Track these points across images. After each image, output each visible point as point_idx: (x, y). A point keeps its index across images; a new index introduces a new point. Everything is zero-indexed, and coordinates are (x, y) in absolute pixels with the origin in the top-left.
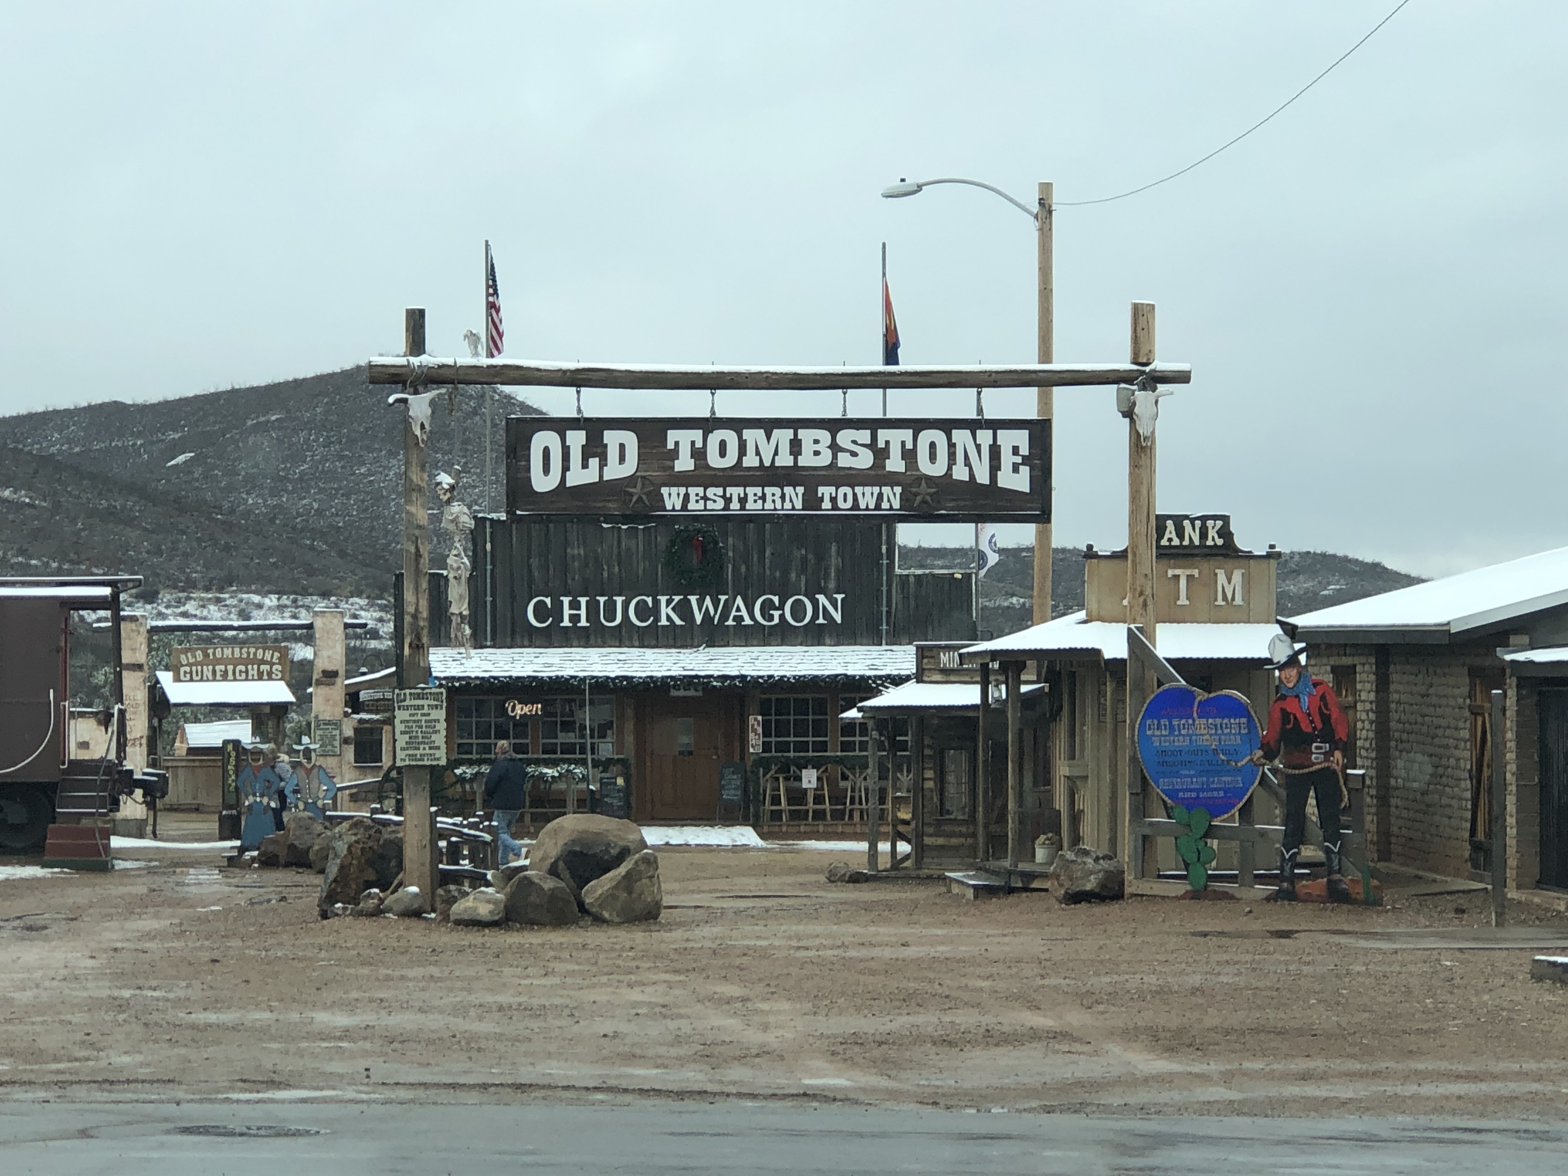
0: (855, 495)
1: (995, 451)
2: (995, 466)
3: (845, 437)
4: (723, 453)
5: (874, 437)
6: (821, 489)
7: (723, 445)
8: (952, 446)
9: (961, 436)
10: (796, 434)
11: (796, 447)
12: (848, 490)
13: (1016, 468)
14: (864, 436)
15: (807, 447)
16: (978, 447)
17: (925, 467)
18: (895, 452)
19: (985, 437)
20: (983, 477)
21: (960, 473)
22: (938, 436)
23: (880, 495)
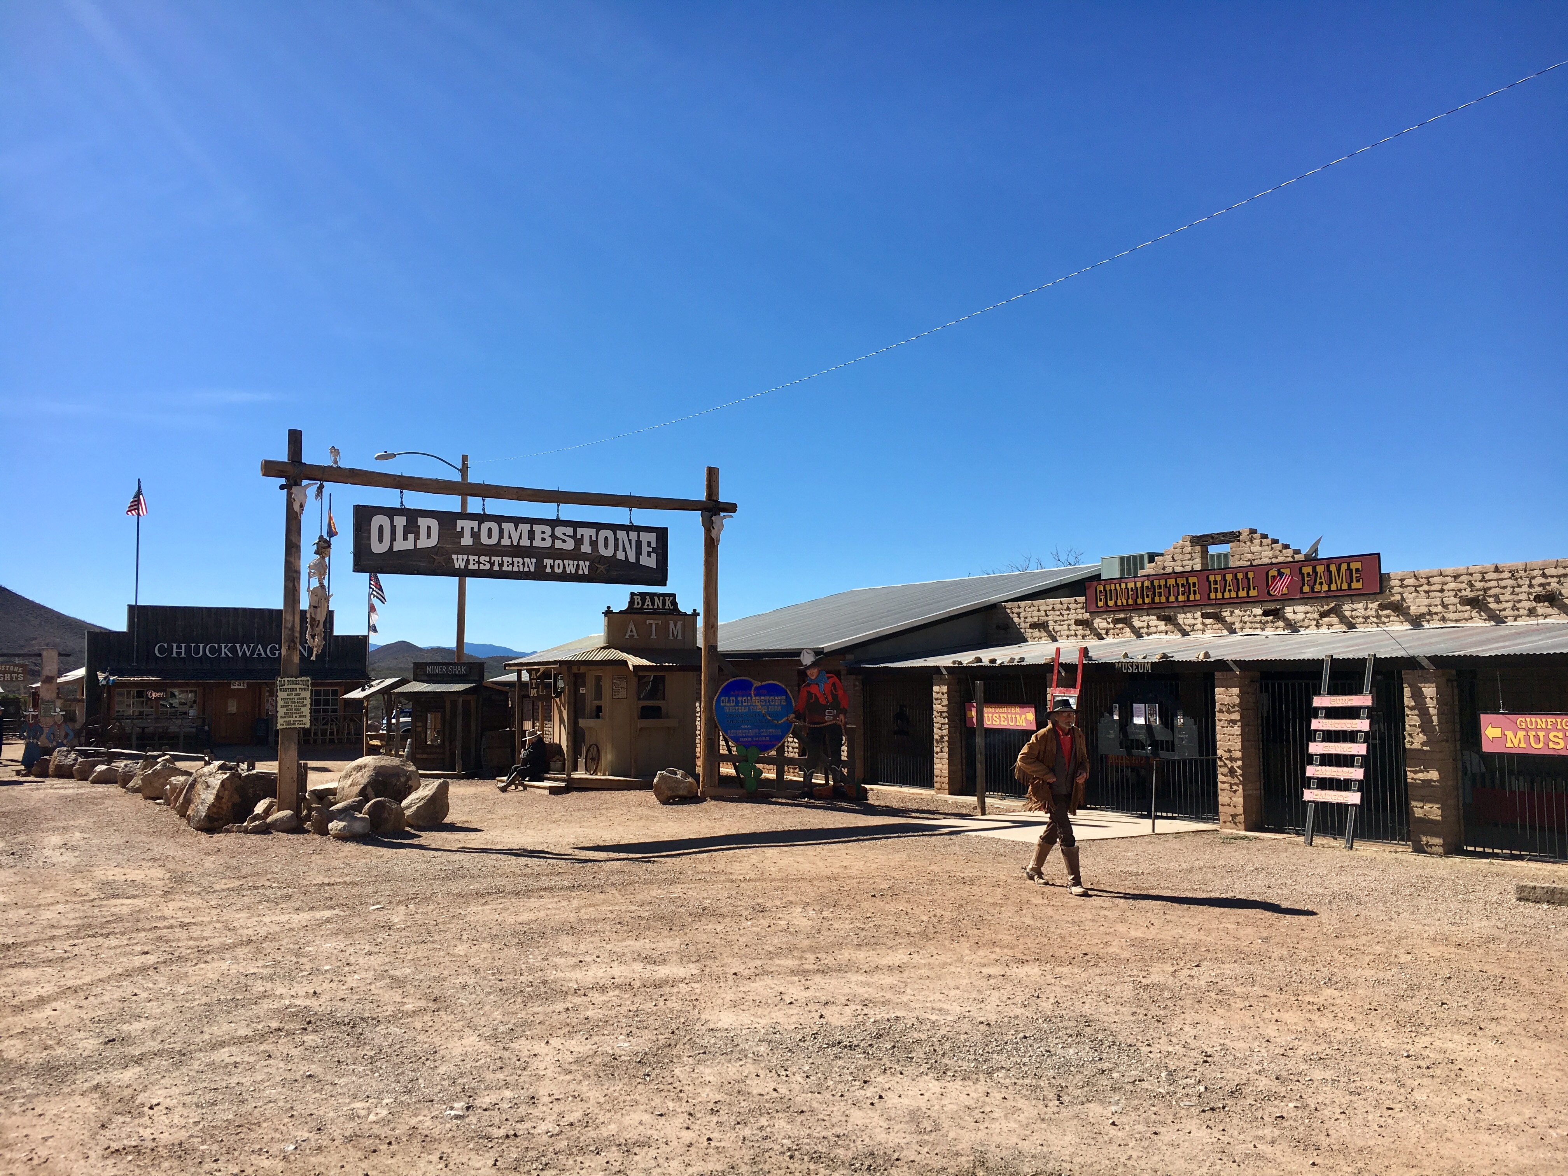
0: (564, 565)
1: (639, 543)
2: (639, 553)
3: (559, 531)
4: (490, 536)
5: (575, 532)
6: (545, 561)
7: (490, 530)
8: (616, 539)
9: (621, 534)
10: (532, 527)
11: (531, 535)
12: (560, 562)
13: (649, 555)
14: (570, 531)
15: (538, 536)
16: (630, 541)
17: (602, 551)
18: (586, 541)
19: (633, 535)
20: (632, 559)
21: (620, 556)
22: (609, 533)
23: (578, 565)
